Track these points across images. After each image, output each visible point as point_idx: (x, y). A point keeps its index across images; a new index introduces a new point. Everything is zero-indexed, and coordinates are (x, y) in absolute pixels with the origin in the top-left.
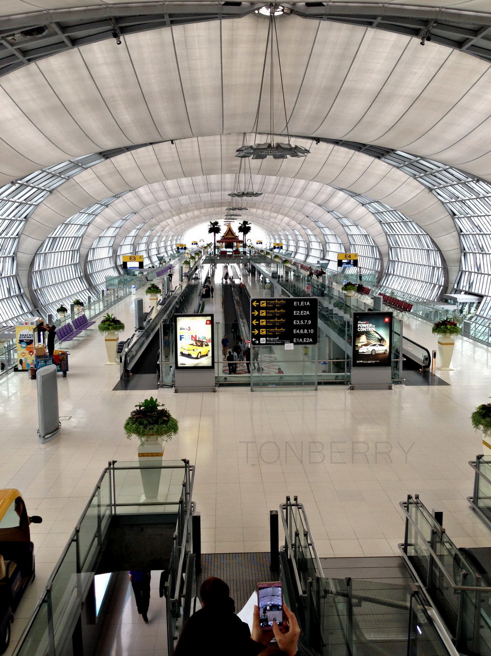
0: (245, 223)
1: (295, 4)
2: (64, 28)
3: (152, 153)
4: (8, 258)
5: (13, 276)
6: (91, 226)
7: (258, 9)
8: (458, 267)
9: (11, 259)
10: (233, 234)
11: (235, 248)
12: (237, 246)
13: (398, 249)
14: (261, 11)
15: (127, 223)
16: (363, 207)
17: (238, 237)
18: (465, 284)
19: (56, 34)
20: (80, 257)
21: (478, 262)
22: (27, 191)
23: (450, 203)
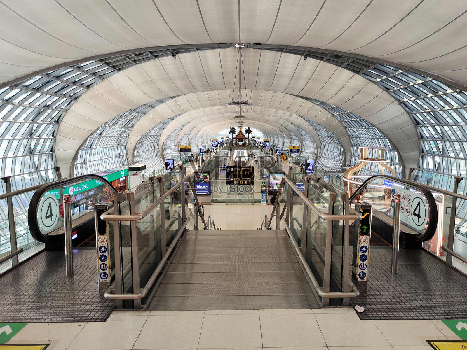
0: (249, 128)
1: (249, 44)
3: (195, 96)
5: (125, 155)
6: (165, 129)
8: (350, 154)
9: (124, 147)
10: (242, 134)
11: (243, 142)
12: (245, 141)
13: (325, 144)
14: (236, 46)
15: (184, 128)
16: (306, 122)
17: (245, 136)
18: (353, 163)
19: (149, 55)
20: (159, 146)
21: (358, 151)
22: (134, 114)
23: (344, 122)
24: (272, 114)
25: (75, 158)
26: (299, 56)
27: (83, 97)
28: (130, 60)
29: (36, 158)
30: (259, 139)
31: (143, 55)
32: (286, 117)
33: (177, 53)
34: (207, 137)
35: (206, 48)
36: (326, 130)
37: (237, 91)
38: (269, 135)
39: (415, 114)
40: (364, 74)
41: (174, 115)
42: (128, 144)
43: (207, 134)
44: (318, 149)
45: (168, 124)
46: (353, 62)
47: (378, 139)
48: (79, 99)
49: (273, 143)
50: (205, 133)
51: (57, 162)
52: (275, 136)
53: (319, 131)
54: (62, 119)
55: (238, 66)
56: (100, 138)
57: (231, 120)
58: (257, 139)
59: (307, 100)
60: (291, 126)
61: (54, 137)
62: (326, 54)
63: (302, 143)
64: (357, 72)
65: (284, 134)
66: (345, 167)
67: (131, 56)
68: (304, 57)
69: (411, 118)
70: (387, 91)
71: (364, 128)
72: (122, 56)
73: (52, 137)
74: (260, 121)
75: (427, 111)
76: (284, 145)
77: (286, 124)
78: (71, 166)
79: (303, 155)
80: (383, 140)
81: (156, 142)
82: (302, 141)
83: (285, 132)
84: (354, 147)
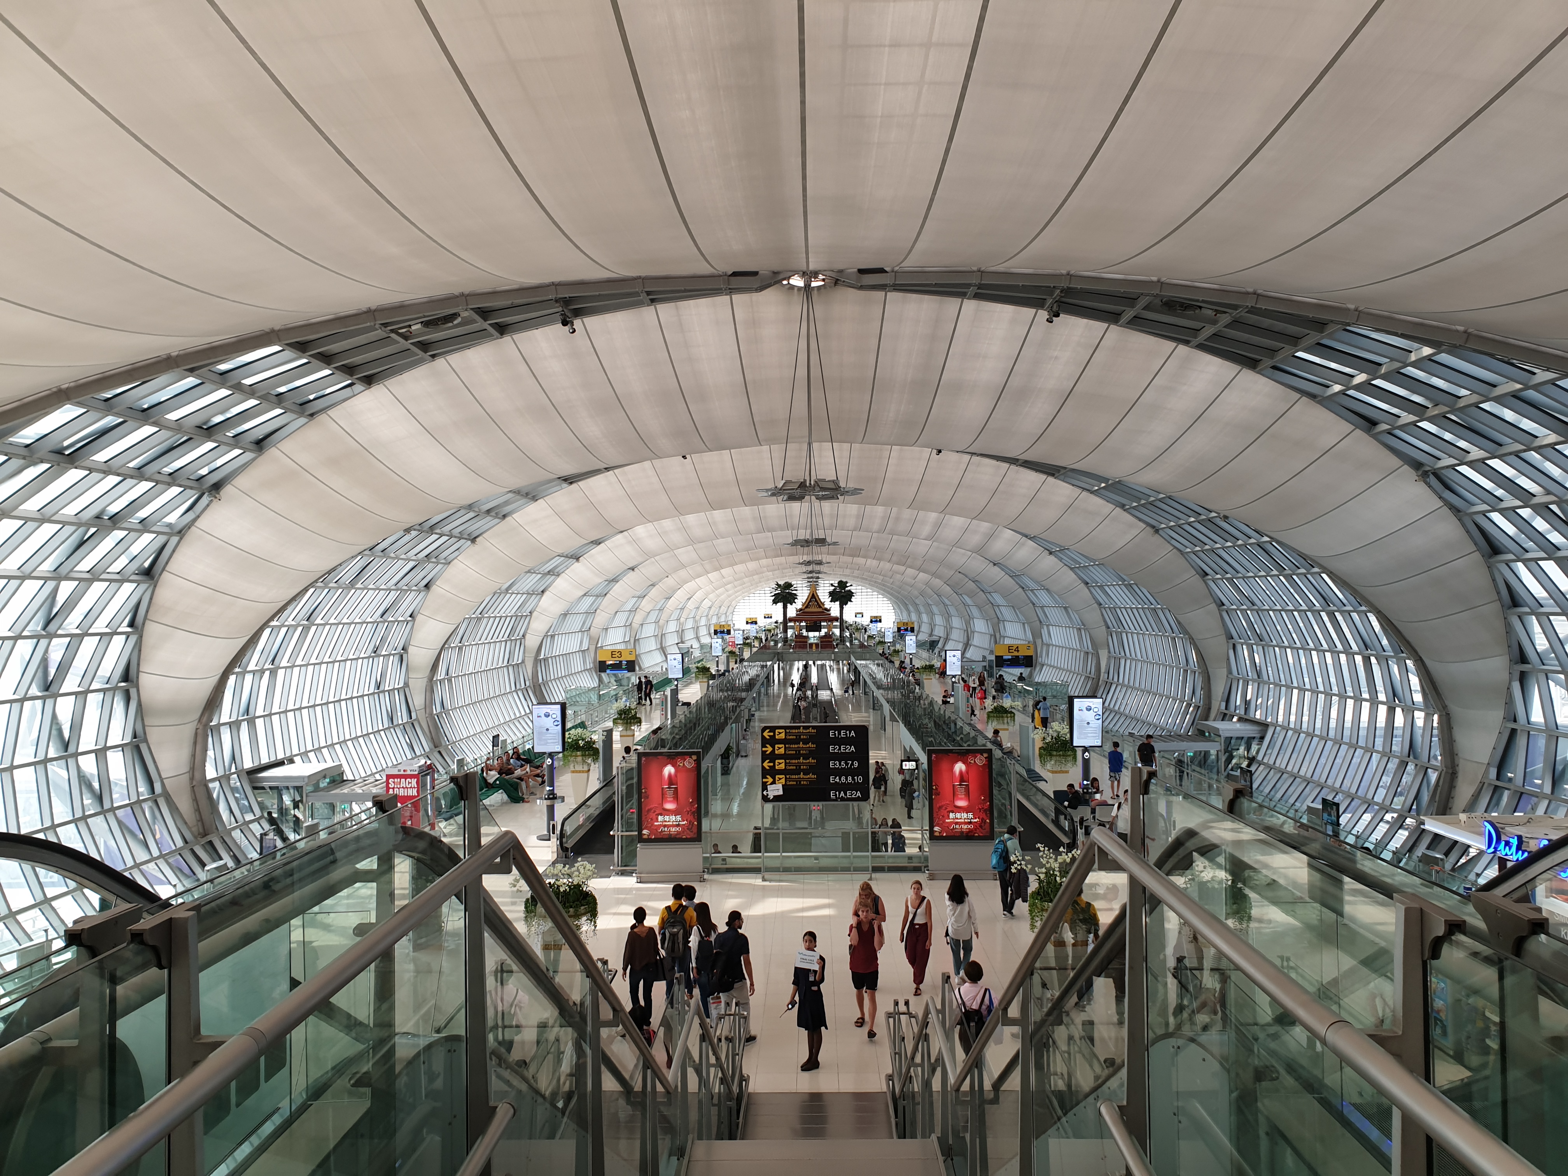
0: (842, 584)
1: (841, 271)
2: (484, 313)
3: (651, 472)
4: (392, 657)
5: (398, 689)
6: (547, 594)
7: (788, 278)
8: (1225, 669)
9: (397, 658)
10: (820, 604)
11: (824, 631)
12: (829, 628)
13: (1124, 635)
14: (792, 282)
15: (617, 588)
16: (1052, 557)
17: (829, 610)
18: (1238, 703)
19: (474, 322)
20: (524, 652)
21: (1257, 661)
22: (431, 542)
23: (1194, 553)
24: (926, 530)
25: (213, 702)
26: (1029, 312)
27: (241, 481)
28: (407, 344)
29: (65, 708)
30: (880, 621)
31: (455, 322)
32: (975, 540)
33: (579, 313)
34: (697, 618)
35: (685, 291)
36: (1125, 585)
37: (797, 450)
38: (916, 605)
39: (1484, 513)
40: (1275, 368)
41: (576, 542)
42: (411, 650)
43: (698, 608)
44: (1098, 653)
45: (558, 575)
46: (1236, 323)
47: (1332, 616)
48: (228, 490)
49: (931, 635)
50: (691, 605)
51: (143, 720)
52: (935, 609)
53: (1101, 587)
54: (167, 563)
55: (803, 357)
56: (310, 628)
57: (778, 556)
58: (871, 621)
59: (1053, 475)
60: (996, 573)
61: (137, 628)
62: (1131, 300)
63: (1037, 634)
64: (1252, 364)
65: (969, 601)
66: (1206, 720)
67: (410, 326)
68: (1046, 313)
69: (1468, 532)
70: (1368, 431)
71: (1275, 572)
72: (377, 326)
73: (129, 630)
74: (880, 559)
75: (1535, 501)
76: (968, 640)
77: (977, 565)
78: (196, 734)
79: (1043, 676)
80: (1355, 615)
81: (516, 639)
82: (1037, 627)
83: (971, 595)
84: (1239, 647)
